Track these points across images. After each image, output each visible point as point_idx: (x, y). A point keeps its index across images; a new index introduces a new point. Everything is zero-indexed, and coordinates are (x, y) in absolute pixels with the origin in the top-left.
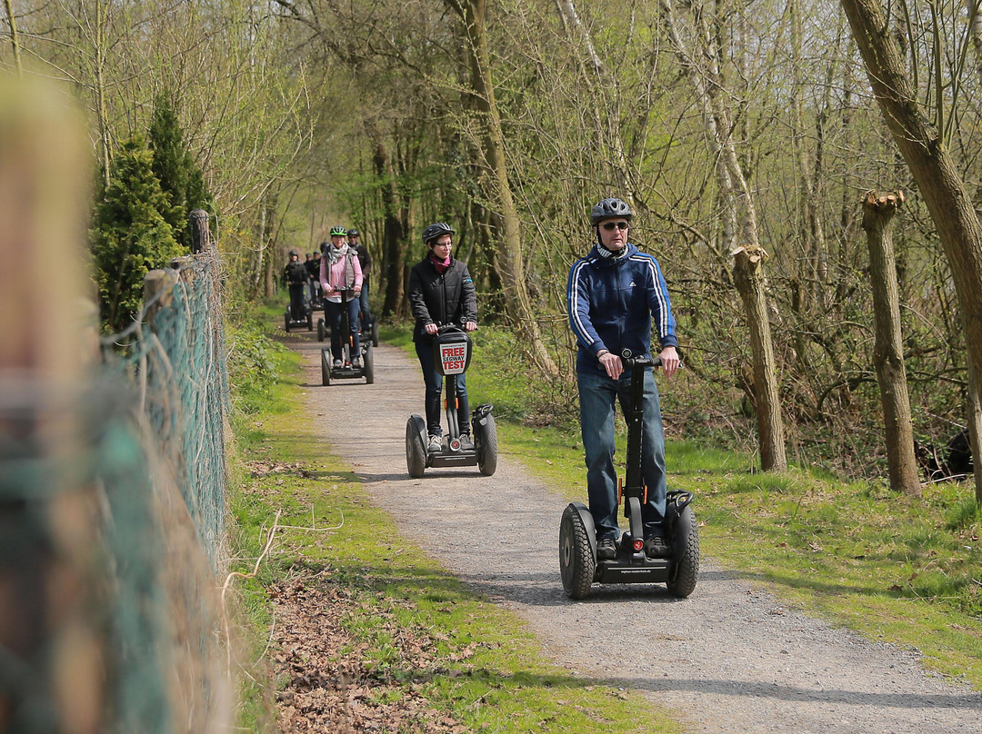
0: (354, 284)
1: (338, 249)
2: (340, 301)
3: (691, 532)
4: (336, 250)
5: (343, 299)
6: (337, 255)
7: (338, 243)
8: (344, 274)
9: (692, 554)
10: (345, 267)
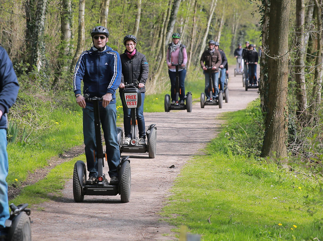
0: (182, 62)
1: (175, 44)
2: (175, 71)
3: (124, 174)
4: (174, 45)
5: (177, 70)
6: (175, 48)
7: (175, 42)
8: (178, 57)
9: (124, 184)
10: (179, 54)
